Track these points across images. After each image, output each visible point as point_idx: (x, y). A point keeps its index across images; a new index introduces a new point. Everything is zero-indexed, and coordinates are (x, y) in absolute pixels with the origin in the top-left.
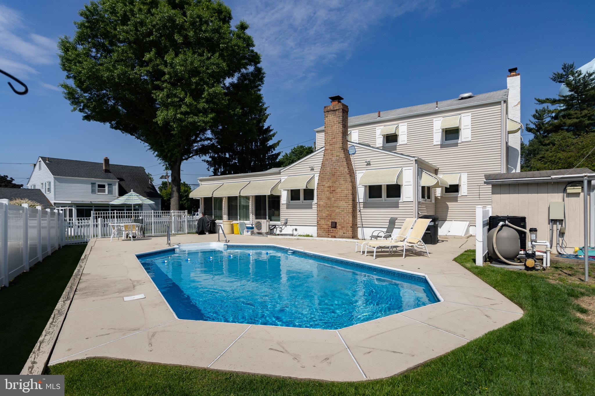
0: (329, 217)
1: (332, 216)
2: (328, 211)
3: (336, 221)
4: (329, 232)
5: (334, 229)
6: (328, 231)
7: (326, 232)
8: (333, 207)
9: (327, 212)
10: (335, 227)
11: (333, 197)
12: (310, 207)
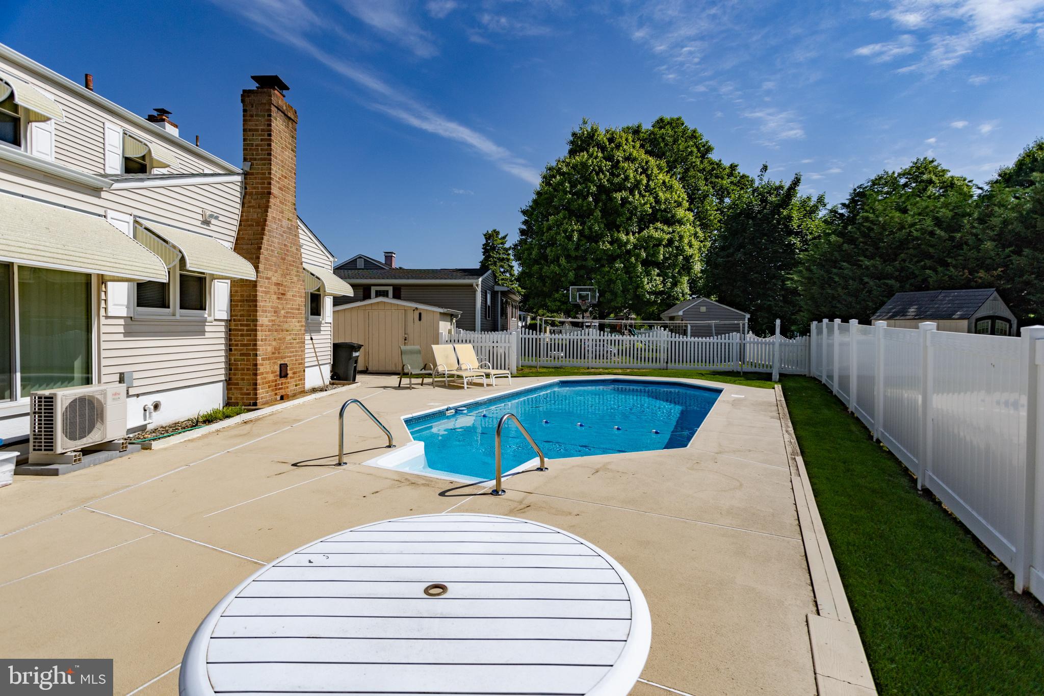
0: (277, 355)
1: (281, 351)
2: (275, 339)
3: (286, 361)
4: (276, 389)
5: (283, 380)
6: (276, 386)
7: (273, 390)
8: (282, 331)
9: (274, 343)
10: (286, 376)
11: (283, 309)
12: (198, 330)
